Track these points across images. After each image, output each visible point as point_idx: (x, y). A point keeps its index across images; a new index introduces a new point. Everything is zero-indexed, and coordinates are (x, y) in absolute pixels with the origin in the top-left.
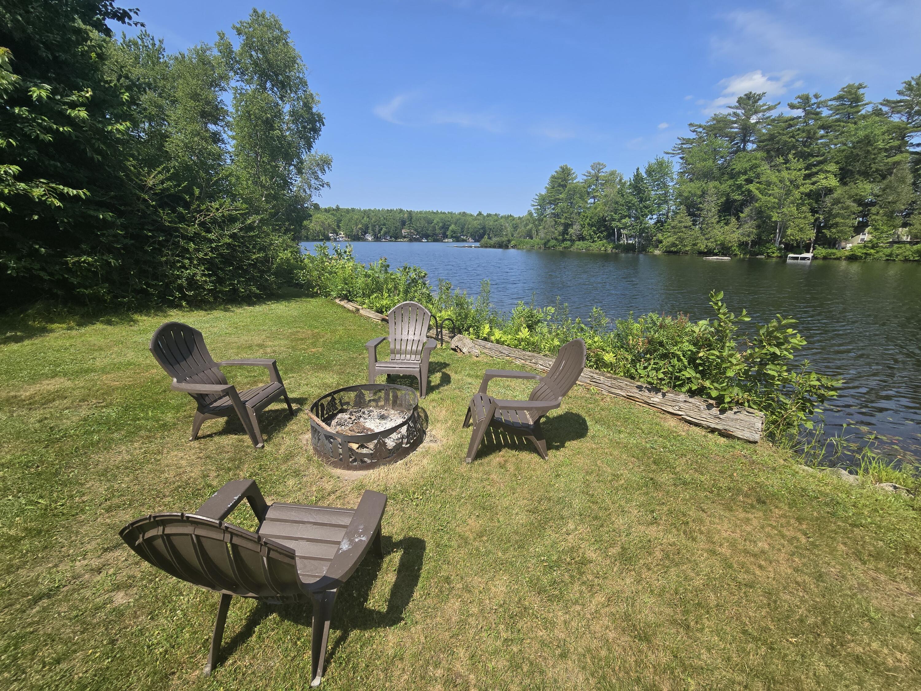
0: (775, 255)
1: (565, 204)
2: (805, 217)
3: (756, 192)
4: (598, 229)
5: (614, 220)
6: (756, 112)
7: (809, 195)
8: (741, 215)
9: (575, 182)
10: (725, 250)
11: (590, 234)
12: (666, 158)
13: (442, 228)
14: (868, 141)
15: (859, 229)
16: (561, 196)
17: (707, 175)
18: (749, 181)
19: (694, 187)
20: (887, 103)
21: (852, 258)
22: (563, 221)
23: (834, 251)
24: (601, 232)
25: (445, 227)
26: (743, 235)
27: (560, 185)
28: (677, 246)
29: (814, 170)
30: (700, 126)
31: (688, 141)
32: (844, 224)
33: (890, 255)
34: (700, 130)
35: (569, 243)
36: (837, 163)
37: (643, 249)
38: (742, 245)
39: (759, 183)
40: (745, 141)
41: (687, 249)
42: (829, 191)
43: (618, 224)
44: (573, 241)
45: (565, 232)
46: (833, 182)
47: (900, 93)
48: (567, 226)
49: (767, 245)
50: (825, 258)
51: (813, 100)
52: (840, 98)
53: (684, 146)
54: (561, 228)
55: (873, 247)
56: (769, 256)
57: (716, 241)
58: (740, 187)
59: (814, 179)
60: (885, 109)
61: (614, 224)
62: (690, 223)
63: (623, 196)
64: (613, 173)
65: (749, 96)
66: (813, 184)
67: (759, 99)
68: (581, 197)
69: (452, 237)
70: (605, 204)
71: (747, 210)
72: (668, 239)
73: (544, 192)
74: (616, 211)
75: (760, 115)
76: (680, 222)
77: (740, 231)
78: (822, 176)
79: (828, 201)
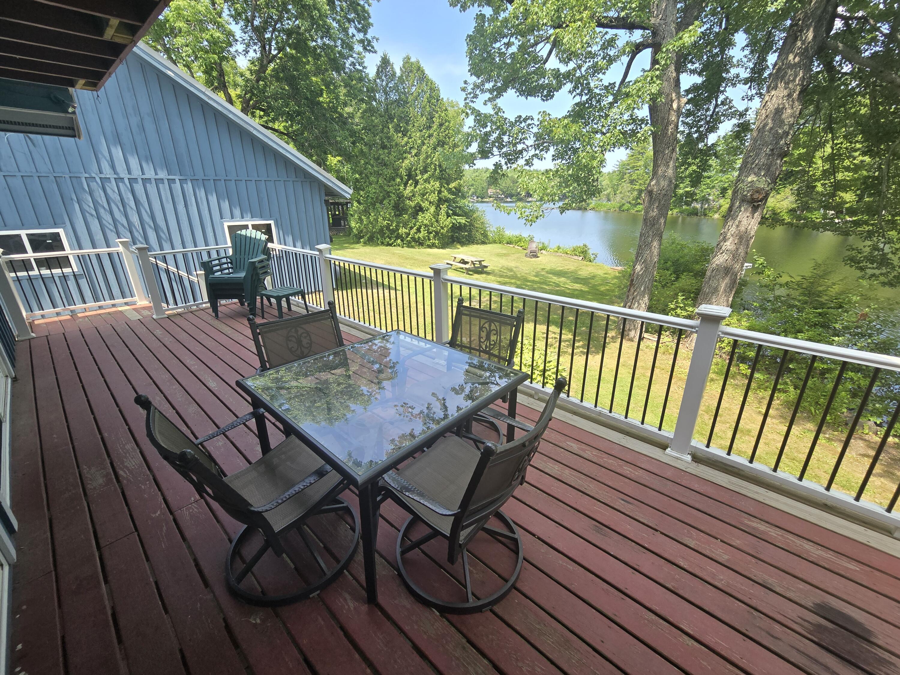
35: (641, 206)
37: (704, 213)
45: (638, 197)
48: (641, 192)
54: (636, 193)
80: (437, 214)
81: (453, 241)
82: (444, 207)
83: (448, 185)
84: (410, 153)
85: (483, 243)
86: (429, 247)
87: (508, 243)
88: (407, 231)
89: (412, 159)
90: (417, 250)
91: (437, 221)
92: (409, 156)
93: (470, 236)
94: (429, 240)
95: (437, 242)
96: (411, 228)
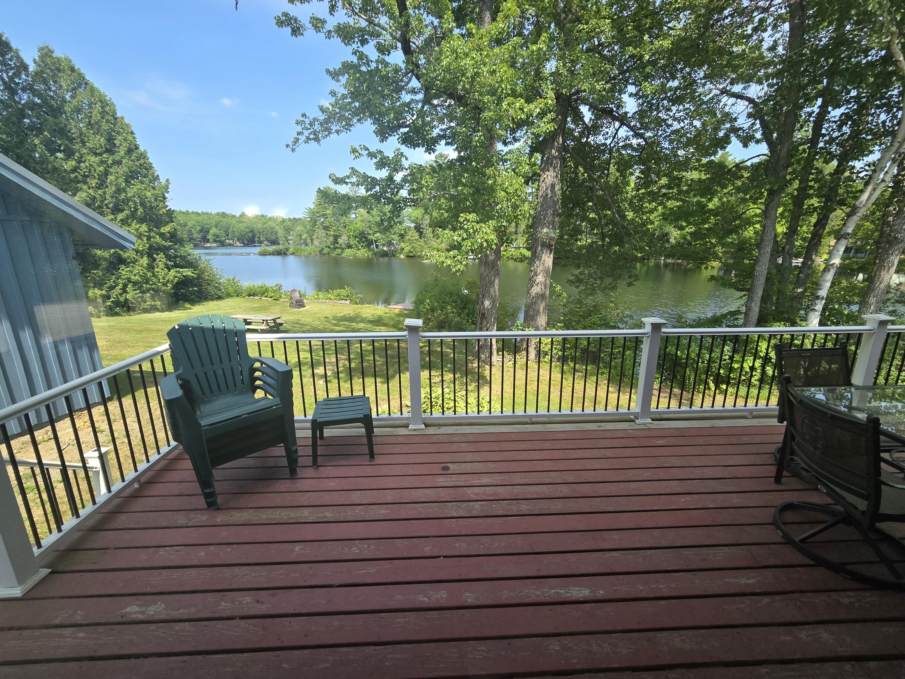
1: (333, 219)
4: (361, 240)
5: (370, 234)
11: (355, 244)
13: (201, 231)
16: (328, 212)
22: (332, 233)
24: (363, 242)
25: (205, 231)
27: (325, 203)
28: (413, 252)
33: (512, 255)
35: (340, 250)
37: (393, 254)
43: (372, 237)
44: (343, 249)
45: (336, 242)
48: (336, 237)
54: (332, 239)
55: (505, 251)
61: (370, 237)
69: (215, 241)
70: (363, 221)
72: (407, 248)
73: (312, 206)
74: (370, 228)
76: (412, 236)
80: (151, 267)
81: (177, 301)
82: (160, 258)
83: (158, 228)
84: (85, 183)
85: (220, 298)
86: (146, 311)
87: (250, 295)
88: (104, 292)
89: (91, 191)
90: (127, 318)
91: (154, 275)
92: (85, 187)
93: (200, 292)
94: (145, 302)
95: (159, 303)
96: (112, 288)
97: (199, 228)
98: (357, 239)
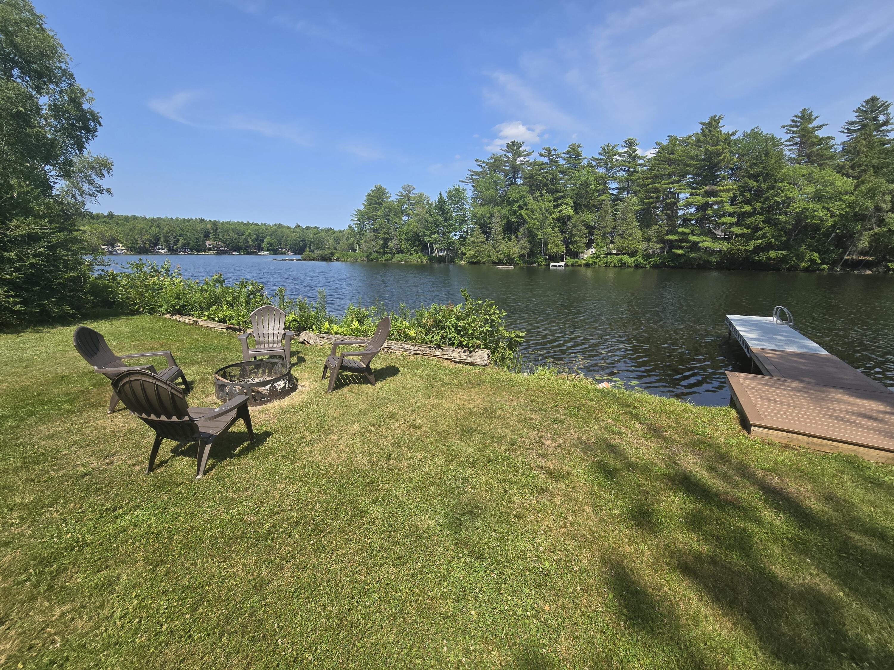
0: (543, 264)
1: (383, 221)
2: (557, 236)
3: (526, 216)
4: (414, 243)
5: (426, 236)
6: (520, 156)
7: (558, 220)
8: (519, 234)
9: (389, 200)
10: (510, 261)
11: (407, 248)
12: (462, 185)
13: (256, 240)
14: (586, 184)
15: (589, 245)
16: (378, 213)
17: (492, 202)
18: (521, 208)
19: (484, 210)
20: (594, 159)
21: (587, 265)
22: (382, 236)
23: (577, 260)
24: (417, 246)
25: (259, 240)
26: (521, 248)
27: (376, 203)
28: (477, 257)
29: (559, 202)
30: (484, 162)
31: (476, 173)
32: (580, 241)
33: (607, 263)
34: (484, 165)
35: (389, 255)
36: (571, 198)
37: (452, 260)
38: (521, 256)
39: (527, 209)
40: (515, 177)
41: (484, 260)
42: (569, 218)
43: (430, 239)
44: (393, 254)
45: (385, 246)
46: (570, 211)
47: (600, 154)
48: (386, 240)
49: (537, 256)
50: (572, 265)
51: (553, 152)
52: (568, 152)
53: (474, 177)
54: (381, 242)
55: (597, 258)
56: (539, 265)
57: (504, 253)
58: (515, 212)
59: (560, 209)
60: (594, 163)
61: (426, 239)
62: (484, 240)
63: (431, 215)
64: (421, 195)
65: (514, 144)
66: (560, 212)
67: (521, 147)
68: (396, 215)
69: (268, 250)
70: (417, 222)
71: (521, 229)
72: (470, 252)
73: (362, 208)
74: (426, 228)
75: (522, 158)
76: (477, 238)
77: (519, 245)
78: (564, 207)
79: (569, 224)
97: (254, 237)
98: (410, 242)
